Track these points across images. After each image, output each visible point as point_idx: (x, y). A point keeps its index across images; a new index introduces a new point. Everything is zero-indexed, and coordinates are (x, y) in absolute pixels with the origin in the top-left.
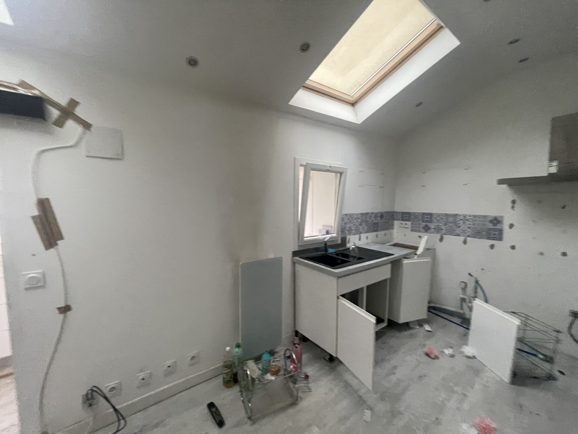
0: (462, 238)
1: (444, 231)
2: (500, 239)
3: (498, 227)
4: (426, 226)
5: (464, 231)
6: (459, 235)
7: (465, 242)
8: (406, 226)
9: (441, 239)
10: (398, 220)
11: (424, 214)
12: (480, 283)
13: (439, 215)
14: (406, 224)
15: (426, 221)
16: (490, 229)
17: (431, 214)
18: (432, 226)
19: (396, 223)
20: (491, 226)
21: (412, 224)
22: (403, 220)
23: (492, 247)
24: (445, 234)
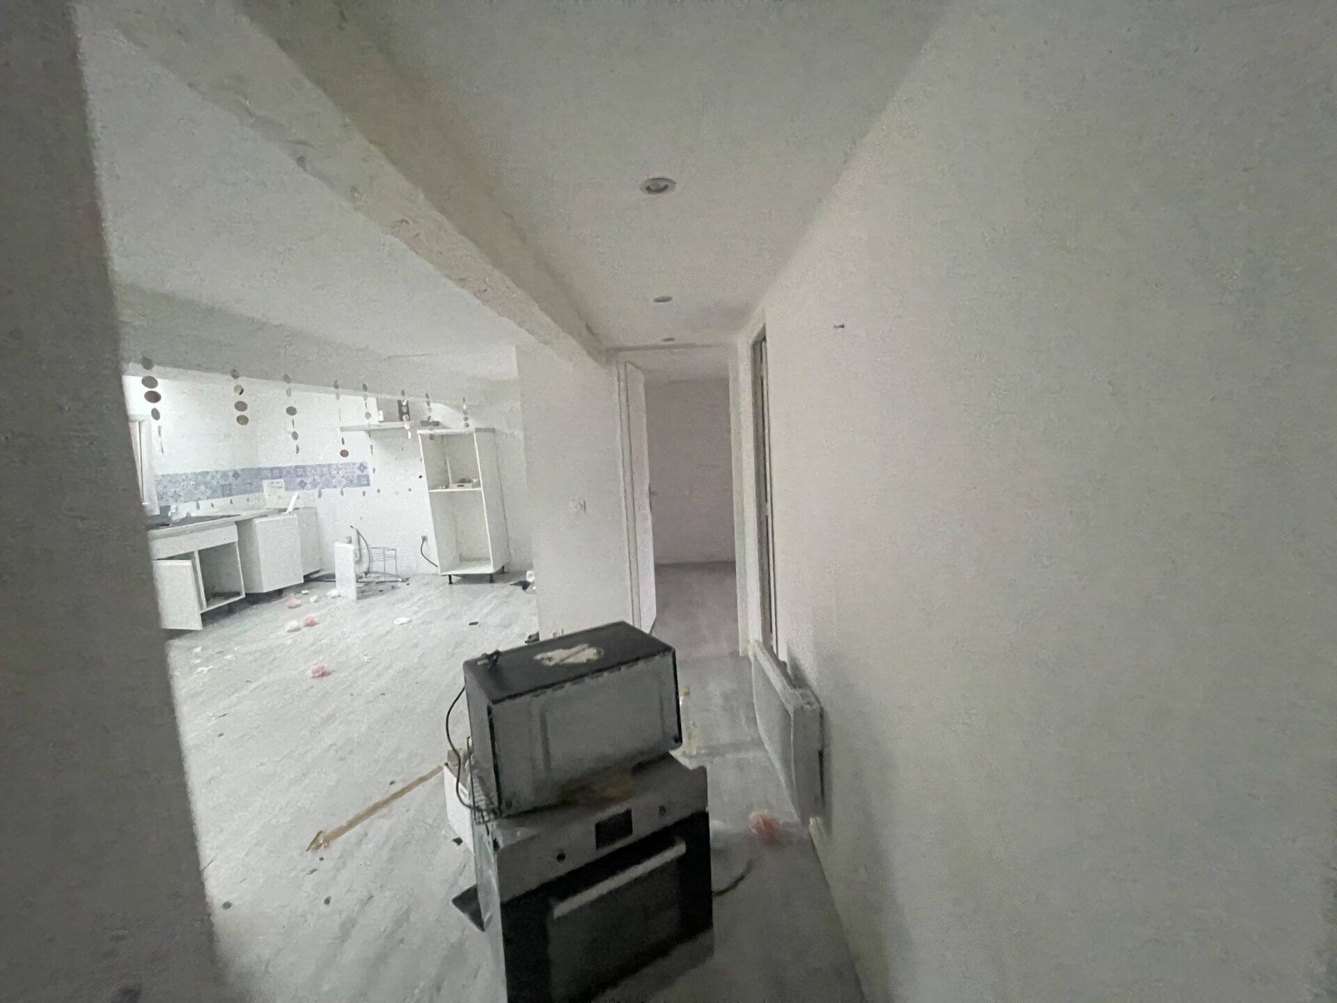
0: (339, 489)
1: (320, 485)
2: (368, 485)
3: (365, 473)
4: (302, 481)
5: (340, 482)
6: (335, 487)
7: (342, 493)
8: (280, 485)
9: (320, 496)
10: (267, 478)
11: (297, 467)
12: (361, 533)
13: (312, 467)
14: (278, 483)
15: (301, 476)
16: (359, 477)
17: (303, 467)
18: (308, 480)
19: (265, 483)
20: (359, 472)
21: (286, 482)
22: (274, 478)
23: (364, 493)
24: (322, 488)
